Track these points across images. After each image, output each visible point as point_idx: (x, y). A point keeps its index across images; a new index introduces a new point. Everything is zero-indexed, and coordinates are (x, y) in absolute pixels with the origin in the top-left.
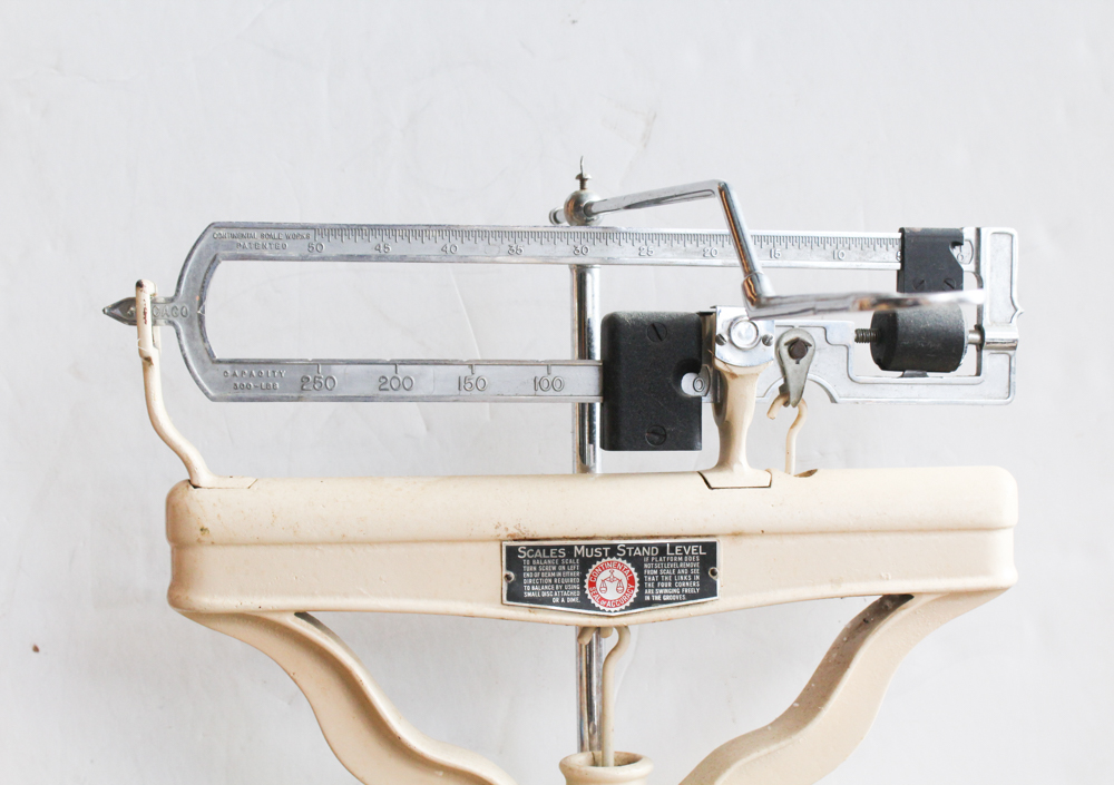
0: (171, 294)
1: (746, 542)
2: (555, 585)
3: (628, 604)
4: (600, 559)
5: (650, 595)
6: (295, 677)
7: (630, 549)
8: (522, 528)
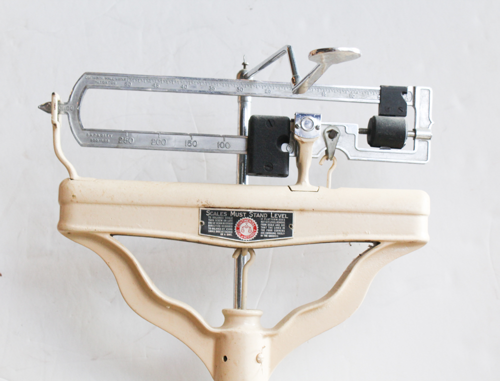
0: (67, 101)
1: (305, 214)
2: (222, 228)
3: (253, 238)
4: (242, 218)
5: (263, 235)
6: (109, 264)
7: (255, 214)
8: (208, 202)
